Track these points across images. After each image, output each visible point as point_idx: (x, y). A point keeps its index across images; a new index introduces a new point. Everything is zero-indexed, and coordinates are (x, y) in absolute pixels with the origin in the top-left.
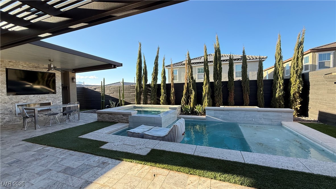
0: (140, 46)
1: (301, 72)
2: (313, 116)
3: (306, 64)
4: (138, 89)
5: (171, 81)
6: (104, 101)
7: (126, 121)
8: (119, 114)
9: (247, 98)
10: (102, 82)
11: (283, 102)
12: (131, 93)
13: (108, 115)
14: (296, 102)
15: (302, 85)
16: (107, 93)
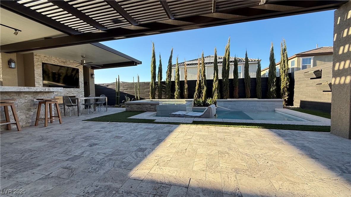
0: (154, 46)
1: (287, 72)
2: (297, 104)
3: (292, 67)
4: (153, 86)
5: (184, 78)
6: (119, 96)
7: (154, 110)
8: (147, 104)
9: (248, 92)
10: (116, 79)
11: (275, 95)
12: (145, 89)
13: (136, 105)
14: (285, 94)
15: (289, 81)
16: (121, 89)
